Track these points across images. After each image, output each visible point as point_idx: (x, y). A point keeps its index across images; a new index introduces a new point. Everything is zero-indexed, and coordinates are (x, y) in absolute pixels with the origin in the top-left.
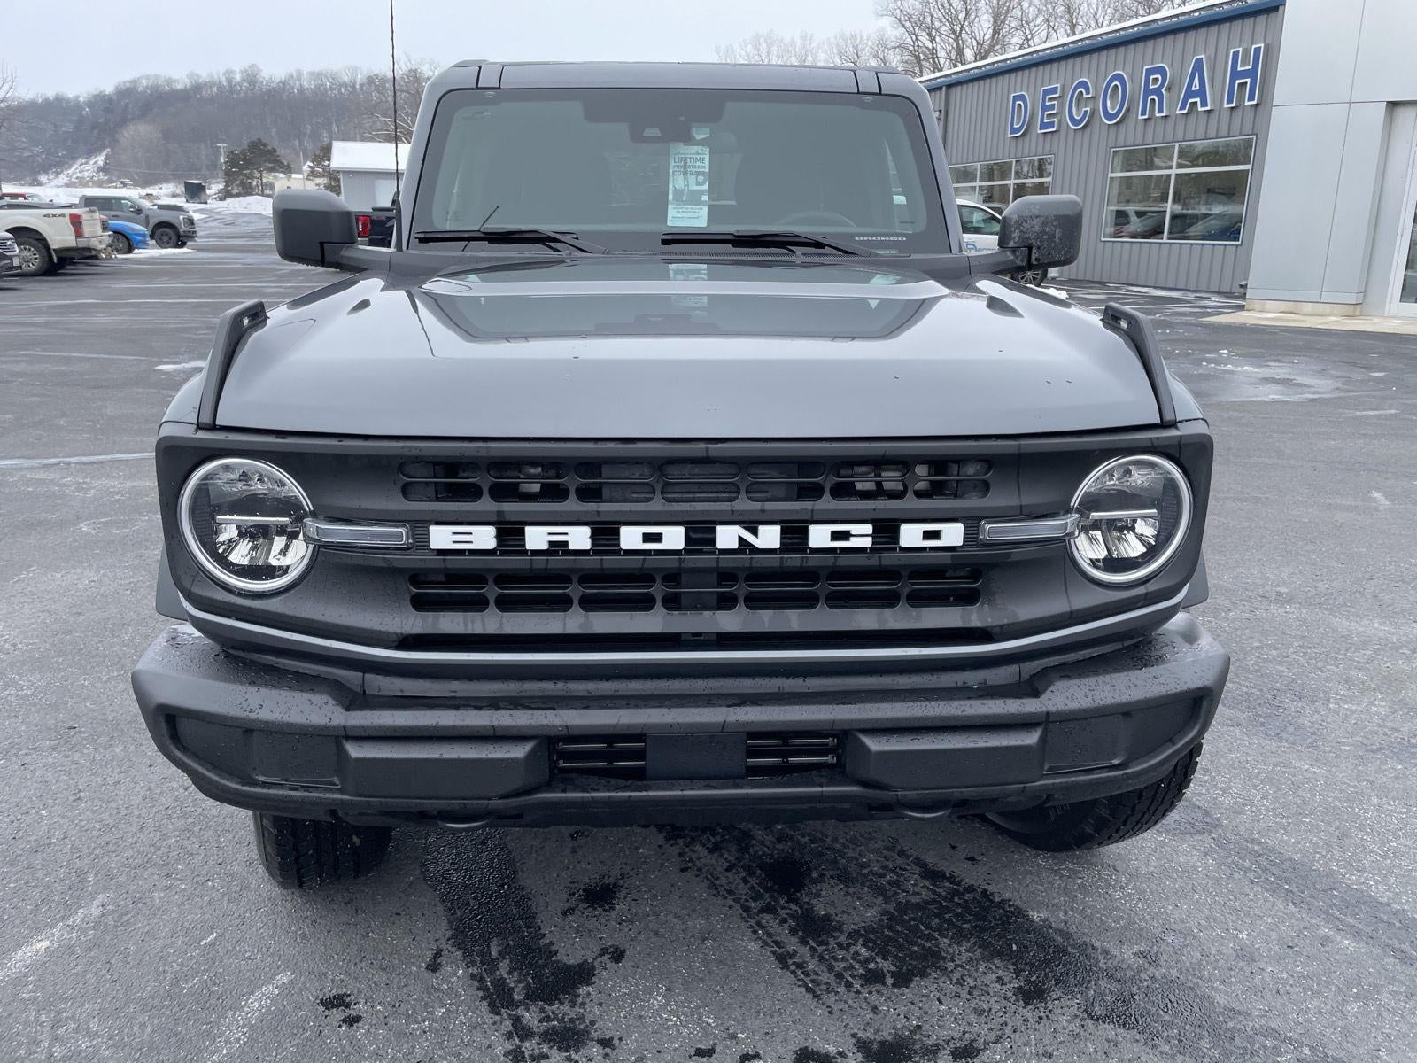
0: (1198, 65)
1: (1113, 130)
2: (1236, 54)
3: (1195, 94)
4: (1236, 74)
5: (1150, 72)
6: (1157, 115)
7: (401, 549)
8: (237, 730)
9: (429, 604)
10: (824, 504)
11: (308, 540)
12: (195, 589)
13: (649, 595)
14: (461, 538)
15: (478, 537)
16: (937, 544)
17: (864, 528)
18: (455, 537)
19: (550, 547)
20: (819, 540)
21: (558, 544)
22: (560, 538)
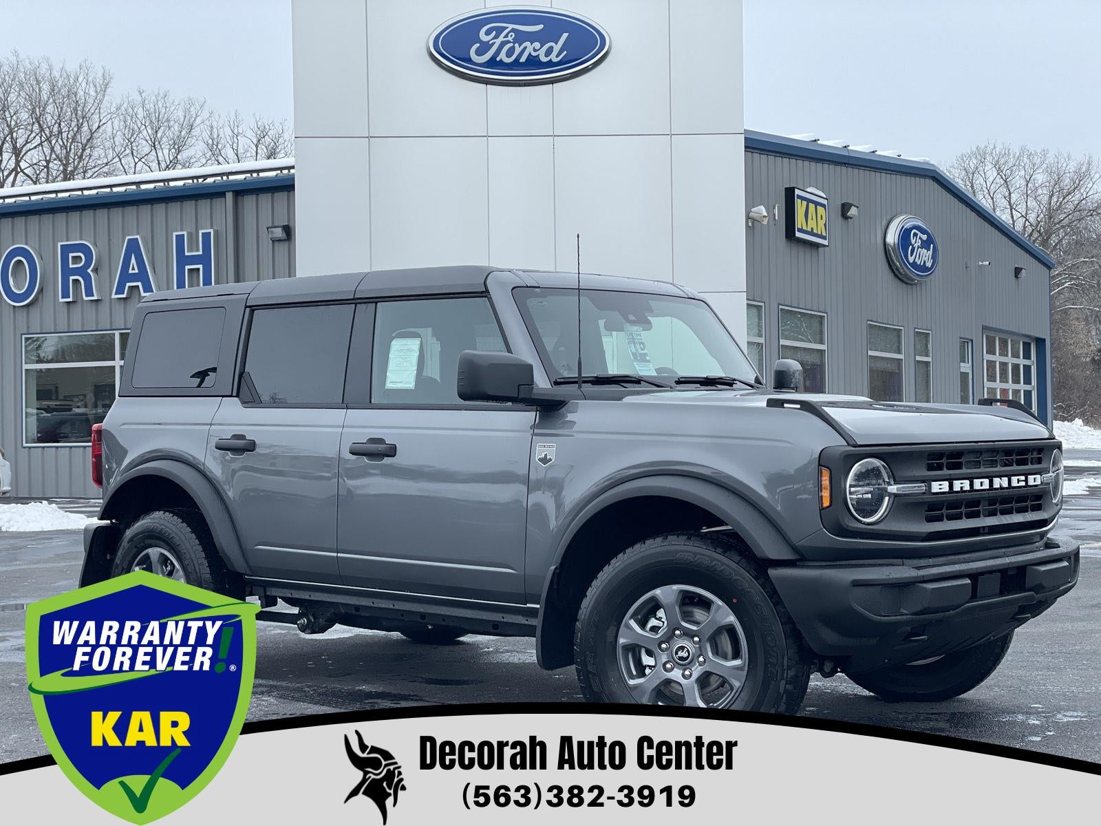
0: (133, 247)
1: (22, 316)
2: (180, 239)
3: (134, 278)
4: (183, 260)
5: (66, 250)
6: (86, 298)
7: (924, 493)
8: (880, 587)
9: (930, 520)
10: (1015, 468)
11: (890, 495)
12: (850, 525)
13: (979, 511)
14: (940, 487)
15: (945, 486)
16: (1036, 483)
17: (1023, 478)
18: (939, 487)
19: (959, 489)
20: (1014, 483)
21: (962, 488)
22: (962, 485)
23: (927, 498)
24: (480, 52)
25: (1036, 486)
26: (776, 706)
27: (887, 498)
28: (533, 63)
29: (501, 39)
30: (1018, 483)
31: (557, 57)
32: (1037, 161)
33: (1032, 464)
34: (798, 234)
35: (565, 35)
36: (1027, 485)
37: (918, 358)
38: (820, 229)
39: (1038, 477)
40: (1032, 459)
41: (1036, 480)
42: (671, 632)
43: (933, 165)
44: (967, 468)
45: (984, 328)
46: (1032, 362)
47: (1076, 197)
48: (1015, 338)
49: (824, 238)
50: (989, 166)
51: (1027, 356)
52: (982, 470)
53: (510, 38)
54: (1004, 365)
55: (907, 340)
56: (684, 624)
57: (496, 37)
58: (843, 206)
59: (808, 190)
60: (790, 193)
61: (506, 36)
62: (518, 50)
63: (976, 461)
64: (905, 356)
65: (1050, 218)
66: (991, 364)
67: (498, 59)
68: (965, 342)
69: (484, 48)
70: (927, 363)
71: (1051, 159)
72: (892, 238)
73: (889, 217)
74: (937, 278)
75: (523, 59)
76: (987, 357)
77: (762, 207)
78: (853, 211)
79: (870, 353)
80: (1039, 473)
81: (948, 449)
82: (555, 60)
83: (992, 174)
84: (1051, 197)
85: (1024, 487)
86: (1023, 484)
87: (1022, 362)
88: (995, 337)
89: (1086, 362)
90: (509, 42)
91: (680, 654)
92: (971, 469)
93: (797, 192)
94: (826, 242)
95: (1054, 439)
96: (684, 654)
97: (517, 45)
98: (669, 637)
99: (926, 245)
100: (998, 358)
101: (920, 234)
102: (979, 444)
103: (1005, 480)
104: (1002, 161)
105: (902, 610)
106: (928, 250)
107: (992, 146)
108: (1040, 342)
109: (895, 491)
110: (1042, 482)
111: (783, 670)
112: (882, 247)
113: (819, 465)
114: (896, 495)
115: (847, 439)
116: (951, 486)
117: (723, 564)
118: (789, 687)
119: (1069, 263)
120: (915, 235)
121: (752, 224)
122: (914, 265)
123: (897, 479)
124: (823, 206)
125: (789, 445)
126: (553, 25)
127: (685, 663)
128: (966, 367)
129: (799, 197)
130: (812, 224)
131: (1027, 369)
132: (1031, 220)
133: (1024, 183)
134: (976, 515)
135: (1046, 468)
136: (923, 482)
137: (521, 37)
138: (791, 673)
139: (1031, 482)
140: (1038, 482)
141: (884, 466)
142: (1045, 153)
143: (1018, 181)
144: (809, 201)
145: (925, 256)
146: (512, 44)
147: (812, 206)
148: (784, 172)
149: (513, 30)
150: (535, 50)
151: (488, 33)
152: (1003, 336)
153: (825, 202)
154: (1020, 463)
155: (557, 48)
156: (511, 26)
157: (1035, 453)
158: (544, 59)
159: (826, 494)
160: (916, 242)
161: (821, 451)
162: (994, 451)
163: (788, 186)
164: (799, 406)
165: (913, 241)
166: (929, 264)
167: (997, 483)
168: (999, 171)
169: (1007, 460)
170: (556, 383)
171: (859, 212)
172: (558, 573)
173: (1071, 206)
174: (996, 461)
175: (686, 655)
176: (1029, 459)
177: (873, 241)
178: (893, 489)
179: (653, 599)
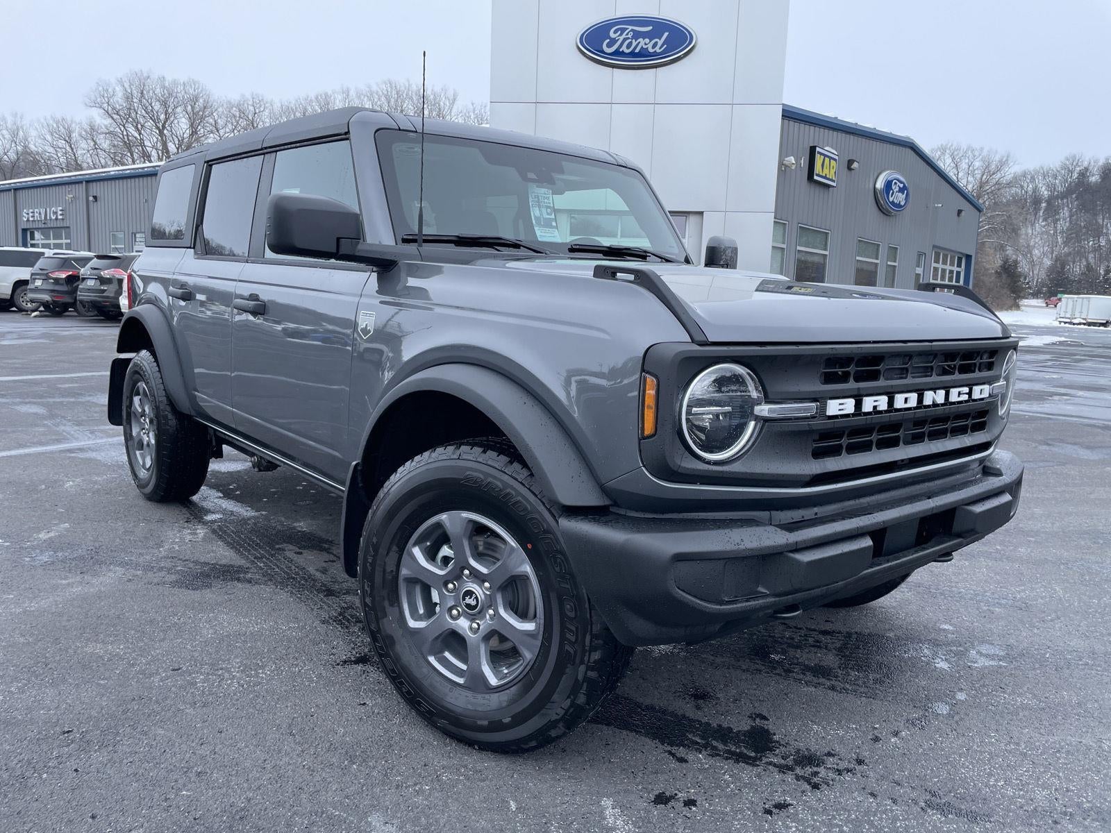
7: (813, 417)
8: (722, 562)
9: (818, 454)
10: (957, 376)
11: (757, 418)
12: (683, 465)
13: (898, 437)
14: (841, 407)
15: (849, 406)
16: (982, 396)
17: (966, 390)
18: (839, 407)
19: (871, 410)
20: (954, 397)
21: (875, 407)
22: (876, 404)
23: (818, 424)
24: (609, 46)
25: (982, 399)
26: (572, 697)
27: (752, 424)
28: (644, 54)
29: (624, 36)
30: (959, 396)
31: (660, 48)
32: (977, 153)
33: (980, 370)
34: (816, 178)
35: (666, 34)
36: (970, 399)
37: (889, 263)
38: (831, 176)
39: (986, 387)
40: (980, 364)
41: (980, 392)
42: (458, 571)
43: (912, 140)
44: (887, 379)
45: (934, 247)
46: (962, 269)
47: (998, 176)
48: (952, 254)
49: (834, 181)
50: (947, 156)
51: (959, 265)
52: (909, 381)
53: (630, 36)
54: (944, 271)
55: (883, 251)
56: (473, 563)
57: (621, 35)
58: (849, 161)
59: (826, 148)
60: (813, 150)
61: (627, 34)
62: (634, 44)
63: (903, 369)
64: (881, 262)
65: (980, 188)
66: (936, 269)
67: (621, 50)
68: (920, 255)
69: (613, 42)
70: (895, 266)
71: (985, 153)
72: (880, 185)
73: (879, 172)
74: (907, 212)
75: (637, 51)
76: (934, 265)
77: (792, 158)
78: (855, 165)
79: (858, 258)
80: (989, 382)
81: (859, 351)
82: (658, 51)
83: (949, 161)
84: (983, 175)
85: (966, 401)
86: (965, 397)
87: (955, 269)
88: (940, 252)
89: (992, 273)
90: (629, 38)
91: (468, 601)
92: (892, 379)
93: (818, 149)
94: (834, 184)
95: (1008, 338)
96: (473, 602)
97: (634, 40)
98: (457, 576)
99: (901, 190)
100: (940, 266)
101: (898, 183)
102: (909, 344)
103: (942, 393)
104: (956, 153)
105: (761, 589)
106: (903, 194)
107: (950, 144)
108: (968, 257)
109: (765, 414)
110: (990, 394)
111: (584, 651)
112: (873, 191)
113: (643, 370)
114: (766, 420)
115: (692, 331)
116: (858, 405)
117: (519, 494)
118: (592, 674)
119: (989, 215)
120: (895, 183)
121: (783, 169)
122: (893, 203)
123: (770, 396)
124: (835, 160)
125: (602, 335)
126: (659, 27)
127: (474, 612)
128: (919, 270)
129: (819, 152)
130: (826, 171)
131: (958, 273)
132: (969, 189)
133: (967, 167)
134: (892, 443)
135: (997, 376)
136: (815, 400)
137: (637, 35)
138: (596, 656)
139: (976, 395)
140: (985, 395)
141: (749, 374)
142: (982, 149)
143: (964, 165)
144: (825, 156)
145: (900, 198)
146: (630, 40)
147: (827, 159)
148: (811, 135)
149: (632, 30)
150: (646, 44)
151: (615, 32)
152: (946, 252)
153: (837, 157)
154: (964, 369)
155: (660, 42)
156: (631, 28)
157: (985, 356)
158: (651, 50)
159: (649, 416)
160: (895, 188)
161: (650, 347)
162: (931, 355)
163: (812, 145)
164: (631, 277)
165: (893, 188)
166: (902, 203)
167: (929, 398)
168: (953, 159)
169: (949, 366)
170: (405, 241)
171: (859, 167)
172: (361, 470)
173: (994, 181)
174: (932, 368)
175: (473, 603)
176: (978, 365)
177: (867, 186)
178: (764, 410)
179: (439, 525)
